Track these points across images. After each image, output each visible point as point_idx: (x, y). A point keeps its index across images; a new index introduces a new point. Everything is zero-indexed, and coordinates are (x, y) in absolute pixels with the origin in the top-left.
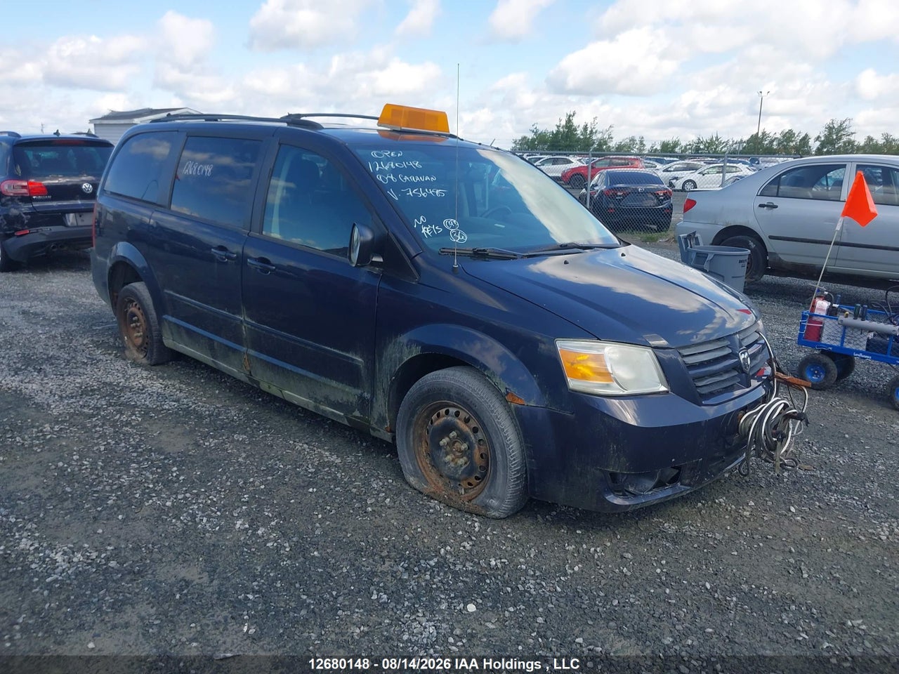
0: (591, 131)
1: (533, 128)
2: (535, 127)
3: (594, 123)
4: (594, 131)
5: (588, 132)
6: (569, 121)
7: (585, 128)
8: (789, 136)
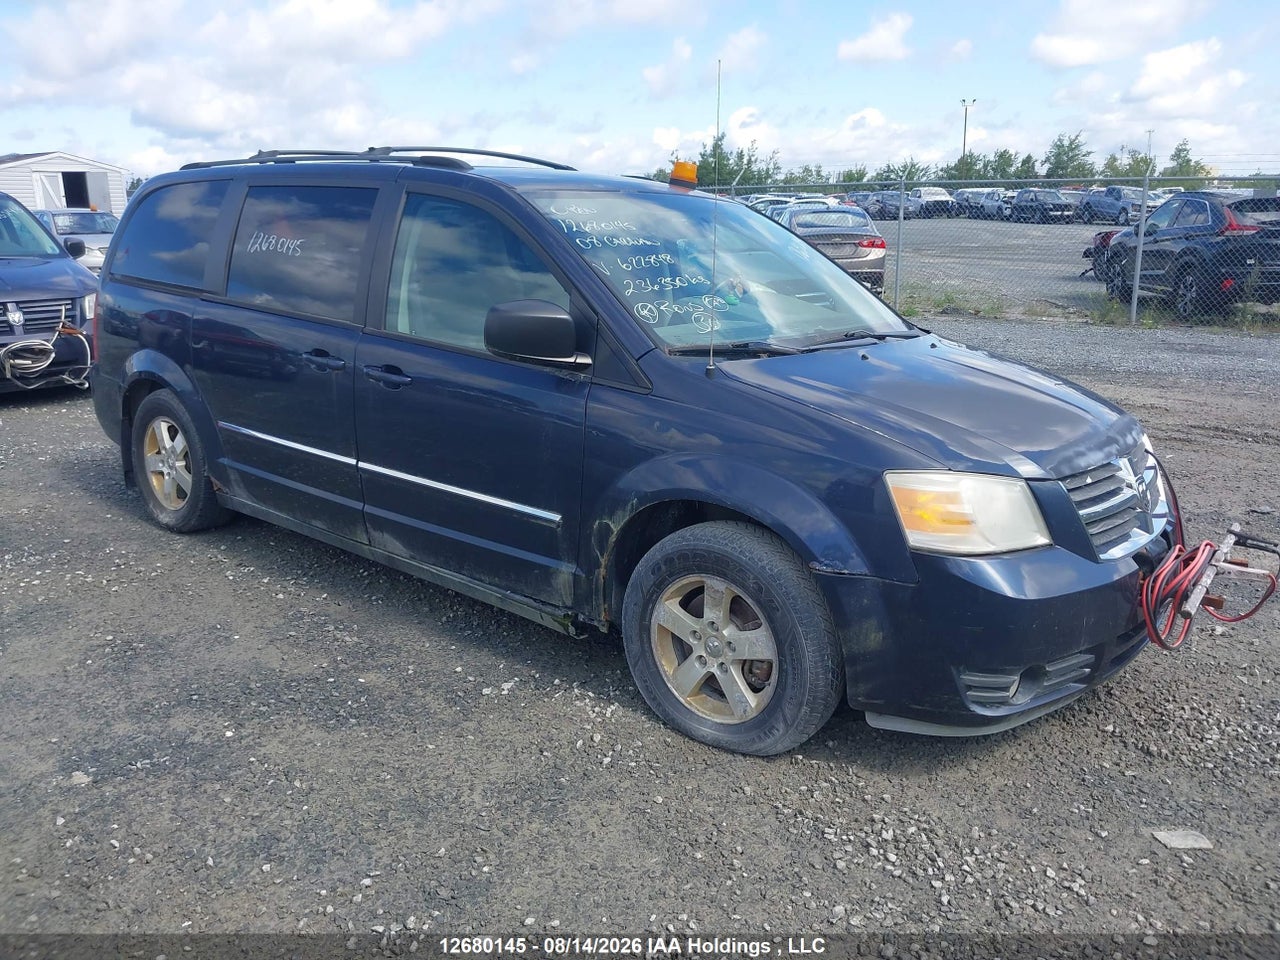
0: (749, 161)
1: (673, 159)
2: (675, 155)
3: (752, 149)
4: (753, 159)
5: (745, 161)
6: (717, 146)
7: (740, 156)
8: (1004, 158)
